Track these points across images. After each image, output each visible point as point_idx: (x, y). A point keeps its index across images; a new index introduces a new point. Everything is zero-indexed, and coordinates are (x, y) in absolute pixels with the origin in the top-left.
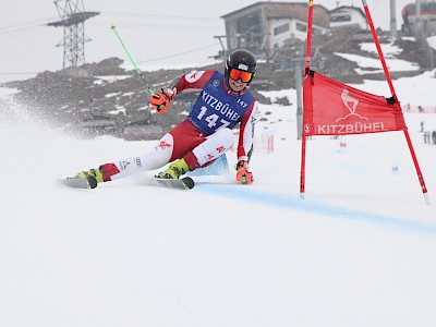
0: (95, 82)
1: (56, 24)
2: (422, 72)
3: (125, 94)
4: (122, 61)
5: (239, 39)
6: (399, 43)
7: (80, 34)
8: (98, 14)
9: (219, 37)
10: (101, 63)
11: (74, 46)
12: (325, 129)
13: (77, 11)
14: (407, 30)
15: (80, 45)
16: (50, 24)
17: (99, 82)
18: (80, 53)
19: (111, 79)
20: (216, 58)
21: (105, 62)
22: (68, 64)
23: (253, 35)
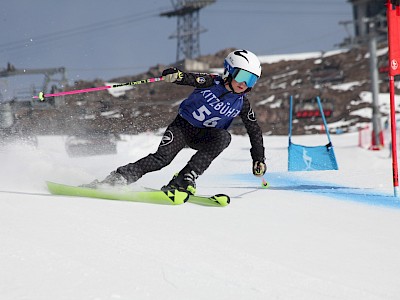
1: (169, 15)
5: (368, 24)
7: (195, 24)
9: (346, 23)
10: (217, 55)
15: (194, 37)
16: (163, 15)
18: (195, 45)
20: (342, 45)
22: (182, 57)
23: (383, 19)
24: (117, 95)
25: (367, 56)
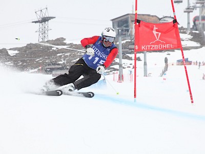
0: (53, 49)
1: (36, 22)
2: (201, 47)
3: (66, 54)
4: (65, 39)
5: (118, 30)
6: (191, 34)
7: (46, 27)
8: (55, 17)
10: (56, 40)
11: (44, 32)
12: (145, 47)
13: (45, 16)
14: (195, 28)
15: (46, 32)
16: (33, 22)
17: (54, 49)
18: (46, 35)
19: (60, 47)
21: (58, 39)
22: (41, 40)
23: (124, 28)
24: (12, 55)
25: (118, 43)
